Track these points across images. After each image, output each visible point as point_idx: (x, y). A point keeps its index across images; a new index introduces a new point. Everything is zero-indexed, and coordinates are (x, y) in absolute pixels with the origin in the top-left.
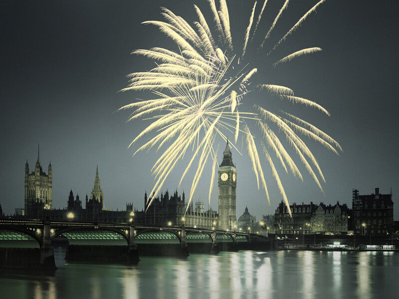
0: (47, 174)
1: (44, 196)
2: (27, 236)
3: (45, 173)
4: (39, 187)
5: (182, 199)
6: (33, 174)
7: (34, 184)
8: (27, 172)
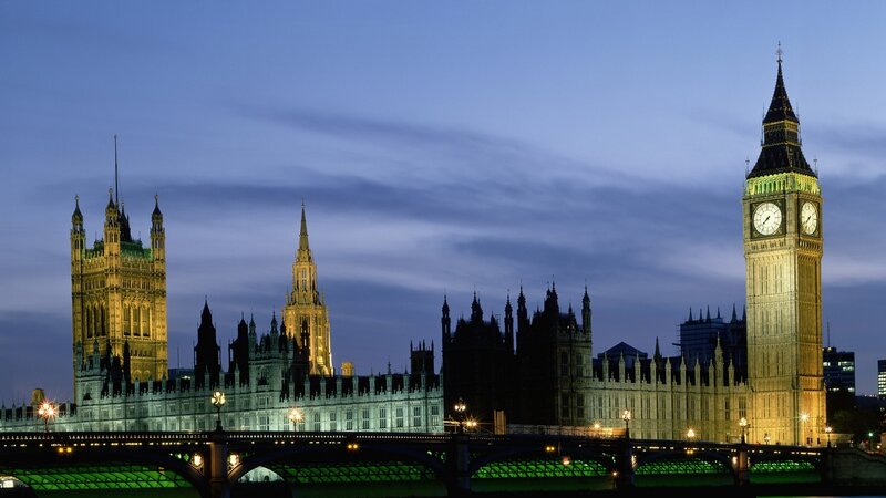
0: (147, 244)
1: (137, 328)
2: (171, 474)
3: (140, 243)
4: (117, 296)
5: (580, 321)
6: (99, 248)
7: (103, 284)
8: (78, 243)
